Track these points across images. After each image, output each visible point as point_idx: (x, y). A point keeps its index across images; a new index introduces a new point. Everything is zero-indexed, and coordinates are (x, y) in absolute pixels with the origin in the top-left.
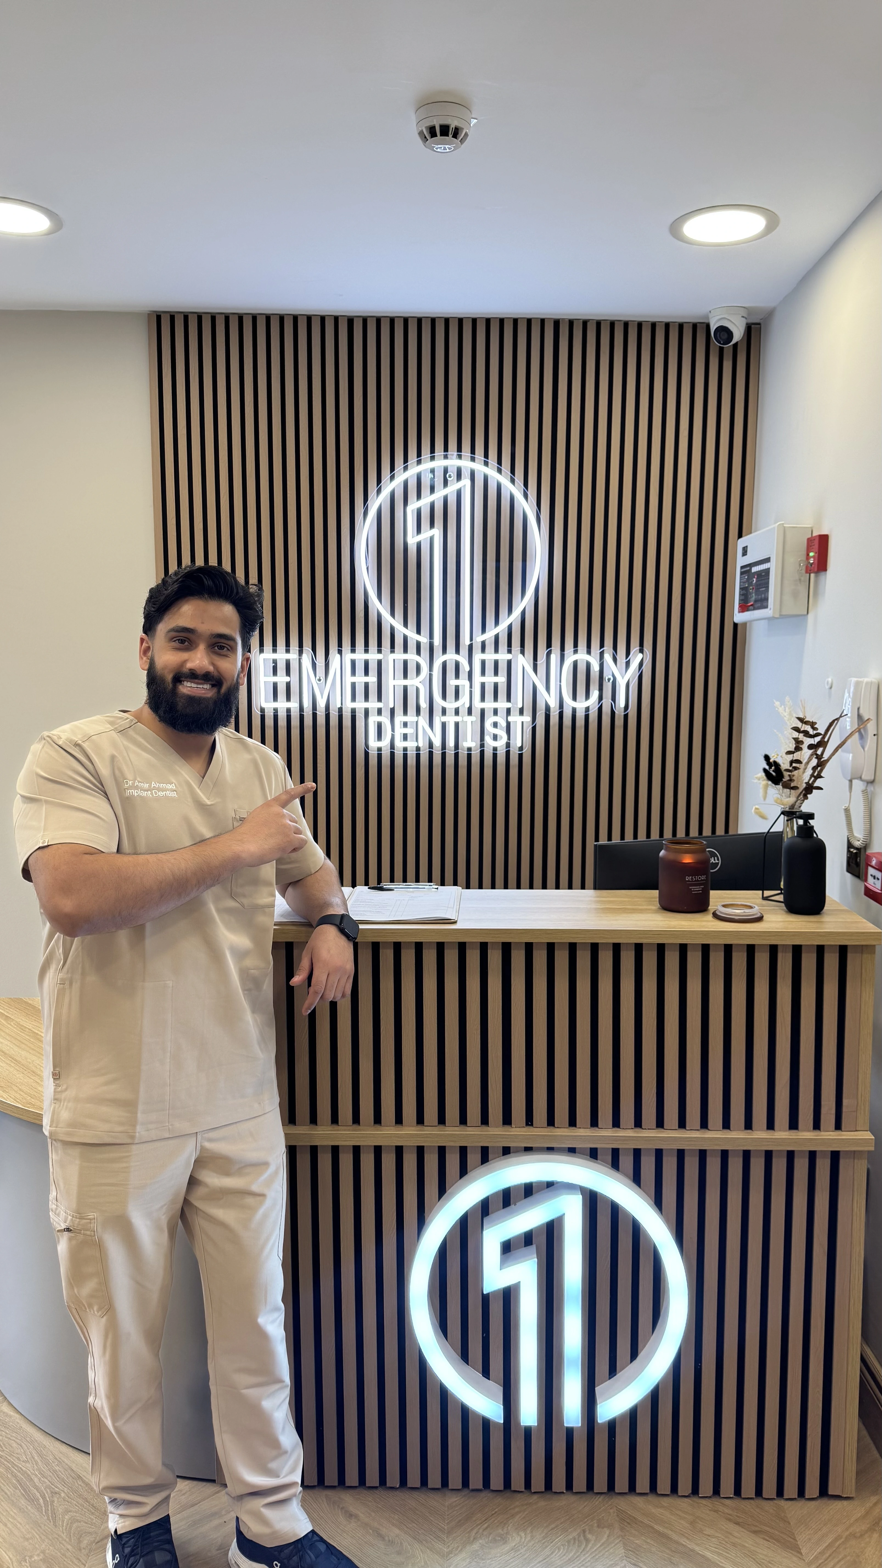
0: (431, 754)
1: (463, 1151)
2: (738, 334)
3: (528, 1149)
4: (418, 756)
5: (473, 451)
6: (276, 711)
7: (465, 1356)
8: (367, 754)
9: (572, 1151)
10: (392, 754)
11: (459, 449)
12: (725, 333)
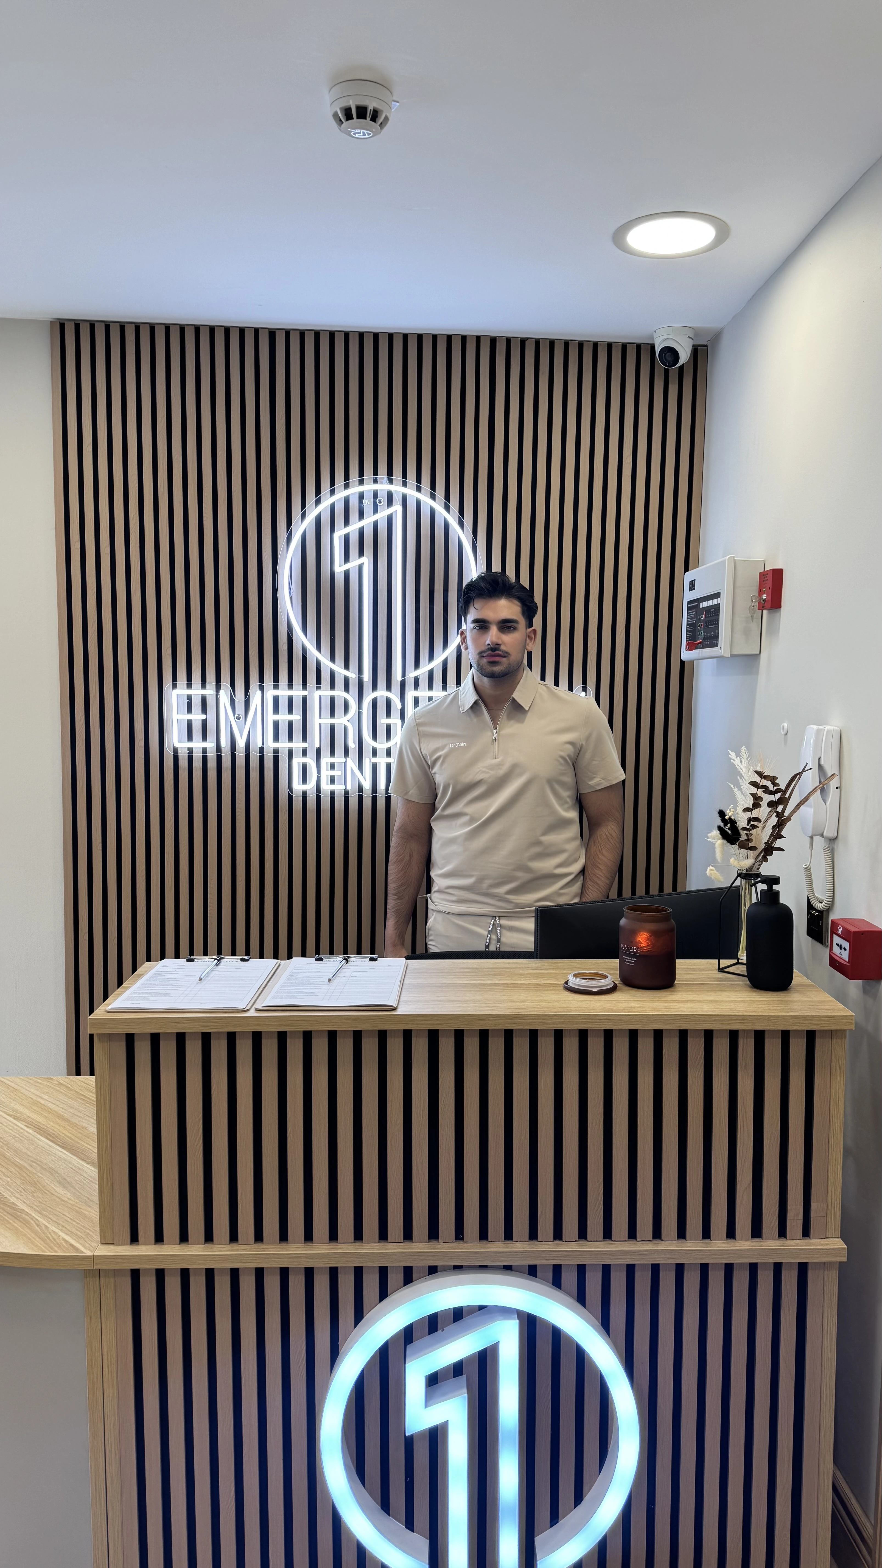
0: (360, 798)
1: (383, 1272)
2: (684, 356)
3: (457, 1268)
4: (346, 800)
5: (405, 475)
6: (190, 750)
7: (385, 1506)
8: (290, 798)
9: (508, 1268)
10: (319, 798)
11: (390, 473)
12: (671, 353)
